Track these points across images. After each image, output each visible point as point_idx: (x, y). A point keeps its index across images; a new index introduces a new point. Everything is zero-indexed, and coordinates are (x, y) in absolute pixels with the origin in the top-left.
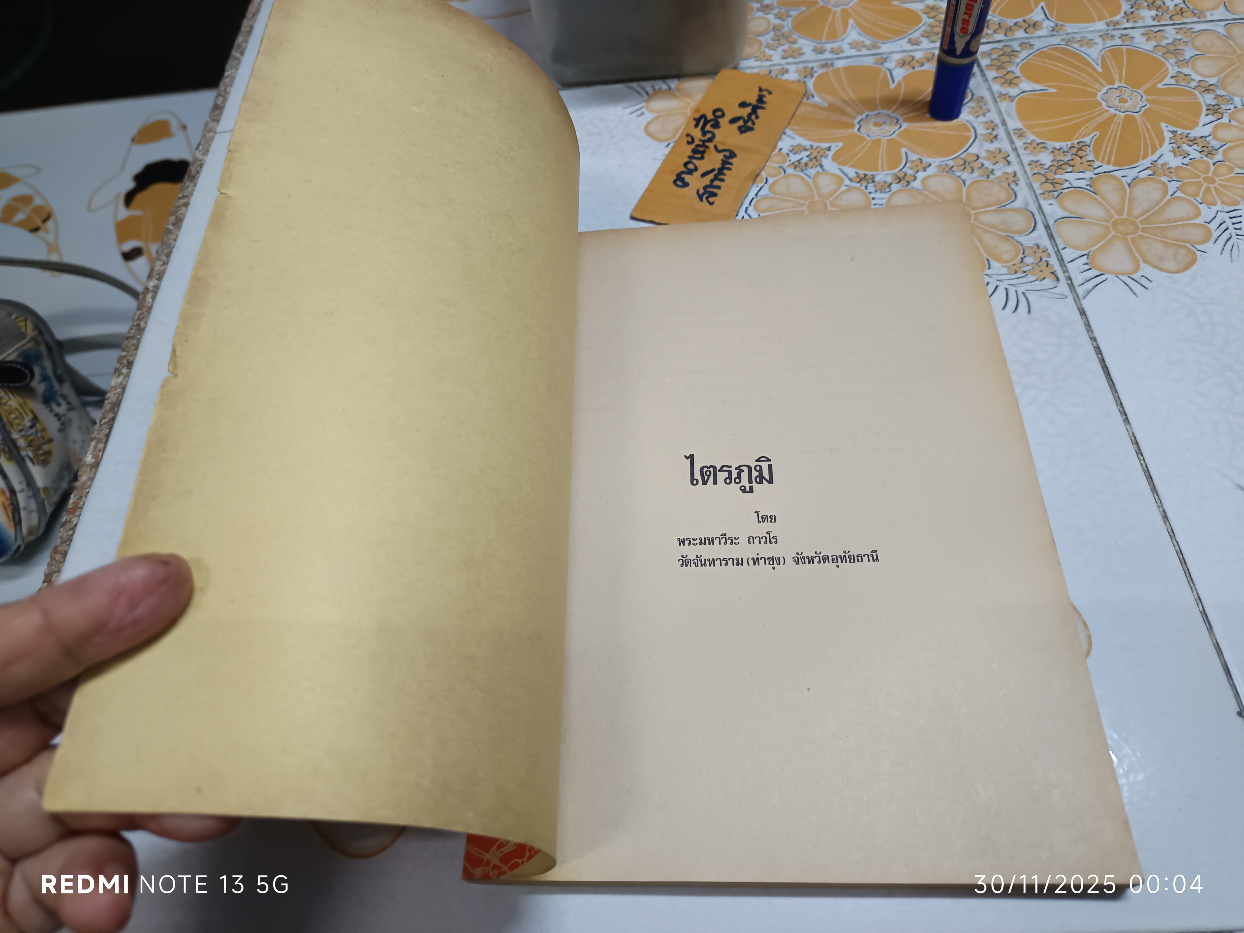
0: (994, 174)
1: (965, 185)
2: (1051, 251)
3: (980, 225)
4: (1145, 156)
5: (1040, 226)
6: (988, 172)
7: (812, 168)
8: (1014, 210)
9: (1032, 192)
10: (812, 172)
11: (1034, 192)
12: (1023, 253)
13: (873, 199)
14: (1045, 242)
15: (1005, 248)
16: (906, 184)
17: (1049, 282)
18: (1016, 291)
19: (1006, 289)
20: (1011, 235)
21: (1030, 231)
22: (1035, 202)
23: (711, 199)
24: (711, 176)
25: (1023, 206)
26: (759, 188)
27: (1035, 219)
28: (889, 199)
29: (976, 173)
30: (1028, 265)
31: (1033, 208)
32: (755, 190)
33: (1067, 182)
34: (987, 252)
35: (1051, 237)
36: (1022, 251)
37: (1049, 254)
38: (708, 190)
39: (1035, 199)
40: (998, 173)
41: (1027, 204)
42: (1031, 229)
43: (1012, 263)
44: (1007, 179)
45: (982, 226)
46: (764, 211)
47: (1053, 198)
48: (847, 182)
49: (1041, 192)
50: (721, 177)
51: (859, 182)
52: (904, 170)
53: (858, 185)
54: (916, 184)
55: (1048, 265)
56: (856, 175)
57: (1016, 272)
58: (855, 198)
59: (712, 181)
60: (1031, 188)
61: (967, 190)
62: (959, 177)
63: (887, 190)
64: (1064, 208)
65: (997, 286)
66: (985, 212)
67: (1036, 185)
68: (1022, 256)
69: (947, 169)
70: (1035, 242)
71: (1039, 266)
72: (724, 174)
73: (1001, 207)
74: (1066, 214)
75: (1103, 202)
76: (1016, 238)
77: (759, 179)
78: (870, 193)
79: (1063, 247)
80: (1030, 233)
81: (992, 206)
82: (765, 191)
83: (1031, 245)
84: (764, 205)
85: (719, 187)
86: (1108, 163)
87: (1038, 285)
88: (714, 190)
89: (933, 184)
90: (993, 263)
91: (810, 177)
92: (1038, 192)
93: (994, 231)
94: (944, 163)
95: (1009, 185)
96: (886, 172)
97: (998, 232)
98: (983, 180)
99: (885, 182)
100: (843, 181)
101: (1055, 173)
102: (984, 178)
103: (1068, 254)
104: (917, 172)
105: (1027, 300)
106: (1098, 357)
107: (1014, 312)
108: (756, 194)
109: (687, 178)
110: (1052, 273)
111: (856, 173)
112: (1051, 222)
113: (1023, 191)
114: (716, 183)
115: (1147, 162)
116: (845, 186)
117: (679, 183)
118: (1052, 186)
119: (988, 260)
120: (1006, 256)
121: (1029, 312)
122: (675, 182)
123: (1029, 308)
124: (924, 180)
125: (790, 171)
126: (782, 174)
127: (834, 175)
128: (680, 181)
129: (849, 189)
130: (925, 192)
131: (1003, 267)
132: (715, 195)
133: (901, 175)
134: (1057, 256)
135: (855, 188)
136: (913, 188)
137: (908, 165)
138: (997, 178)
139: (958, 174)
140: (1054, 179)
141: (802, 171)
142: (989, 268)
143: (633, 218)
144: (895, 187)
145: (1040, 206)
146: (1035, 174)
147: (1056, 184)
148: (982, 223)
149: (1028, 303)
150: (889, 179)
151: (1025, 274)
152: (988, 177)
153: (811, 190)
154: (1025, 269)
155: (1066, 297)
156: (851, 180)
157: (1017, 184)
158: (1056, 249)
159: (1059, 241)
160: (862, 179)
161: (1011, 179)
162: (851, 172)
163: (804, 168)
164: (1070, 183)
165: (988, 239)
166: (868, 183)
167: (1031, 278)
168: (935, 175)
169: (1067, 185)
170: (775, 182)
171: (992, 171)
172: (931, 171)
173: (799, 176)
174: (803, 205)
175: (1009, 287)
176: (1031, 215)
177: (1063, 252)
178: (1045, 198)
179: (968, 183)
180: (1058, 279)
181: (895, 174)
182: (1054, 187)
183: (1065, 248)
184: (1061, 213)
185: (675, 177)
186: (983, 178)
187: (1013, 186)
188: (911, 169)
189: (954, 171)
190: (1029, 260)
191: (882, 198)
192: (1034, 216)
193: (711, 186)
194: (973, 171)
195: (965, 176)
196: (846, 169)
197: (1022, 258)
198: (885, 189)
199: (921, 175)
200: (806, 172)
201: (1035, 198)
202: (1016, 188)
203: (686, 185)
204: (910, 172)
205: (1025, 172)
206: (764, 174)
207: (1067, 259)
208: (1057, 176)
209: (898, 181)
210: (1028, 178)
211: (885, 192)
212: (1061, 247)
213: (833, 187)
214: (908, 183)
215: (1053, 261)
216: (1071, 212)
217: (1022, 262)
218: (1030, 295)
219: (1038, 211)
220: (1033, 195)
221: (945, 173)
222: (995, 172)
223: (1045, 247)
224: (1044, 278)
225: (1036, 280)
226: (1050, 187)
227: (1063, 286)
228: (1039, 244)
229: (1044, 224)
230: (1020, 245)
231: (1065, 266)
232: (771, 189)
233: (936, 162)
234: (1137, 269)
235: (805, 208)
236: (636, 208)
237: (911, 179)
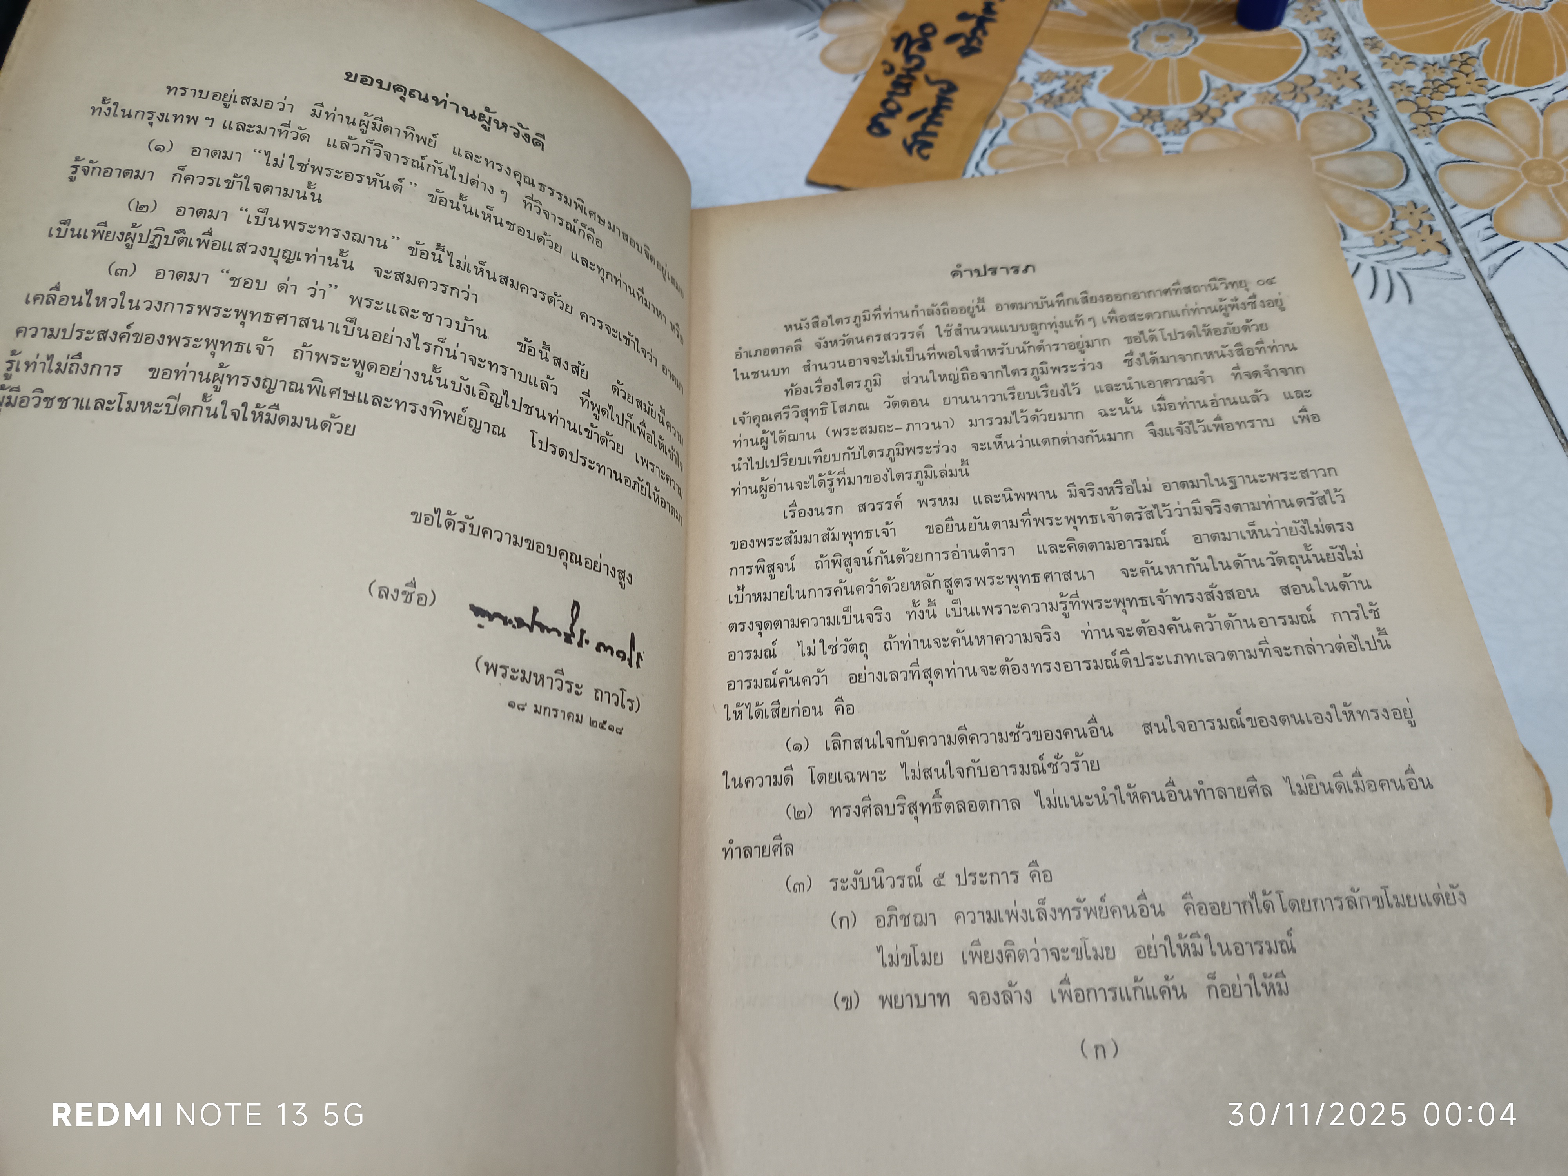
0: (1340, 103)
1: (1298, 120)
2: (1435, 210)
3: (1325, 177)
4: (1561, 72)
5: (1415, 174)
6: (1330, 100)
7: (1070, 103)
8: (1375, 153)
9: (1399, 127)
10: (1071, 108)
11: (1402, 126)
12: (1394, 215)
13: (1164, 144)
14: (1425, 198)
15: (1365, 209)
16: (1211, 121)
17: (1435, 257)
18: (1388, 271)
19: (1372, 267)
20: (1374, 190)
21: (1401, 183)
22: (1404, 141)
23: (925, 152)
24: (923, 119)
25: (1387, 147)
26: (992, 135)
27: (1407, 166)
28: (1188, 144)
29: (1313, 104)
30: (1403, 233)
31: (1402, 148)
32: (987, 137)
33: (1451, 111)
34: (1339, 215)
35: (1433, 190)
36: (1391, 213)
37: (1433, 215)
38: (920, 138)
39: (1405, 137)
40: (1346, 101)
41: (1392, 144)
42: (1403, 180)
43: (1378, 230)
44: (1360, 109)
45: (1330, 178)
46: (1004, 166)
47: (1431, 134)
48: (1123, 121)
49: (1412, 126)
50: (938, 119)
51: (1141, 121)
52: (1207, 101)
53: (1140, 125)
54: (1227, 121)
55: (1431, 232)
56: (1134, 111)
57: (1385, 243)
58: (1137, 143)
59: (924, 126)
60: (1396, 120)
61: (1303, 127)
62: (1288, 109)
63: (1184, 131)
64: (1448, 148)
65: (1359, 265)
66: (1331, 158)
67: (1404, 118)
68: (1393, 220)
69: (1270, 98)
70: (1409, 199)
71: (1419, 233)
72: (942, 116)
73: (1355, 150)
74: (1453, 157)
75: (1507, 138)
76: (1381, 194)
77: (993, 121)
78: (1159, 136)
79: (1452, 204)
80: (1401, 186)
81: (1342, 149)
82: (1003, 138)
83: (1404, 204)
84: (1004, 157)
85: (935, 135)
86: (1508, 81)
87: (1420, 261)
88: (929, 139)
89: (1252, 119)
90: (1350, 231)
91: (1067, 116)
92: (1407, 127)
93: (1347, 184)
94: (1265, 90)
95: (1364, 117)
96: (1179, 106)
97: (1354, 186)
98: (1325, 113)
99: (1180, 120)
100: (1115, 120)
101: (1432, 99)
102: (1327, 109)
103: (1460, 215)
104: (1226, 103)
105: (1405, 282)
106: (1520, 363)
107: (1389, 300)
108: (991, 143)
109: (887, 122)
110: (1440, 243)
111: (1136, 108)
112: (1431, 169)
113: (1384, 124)
114: (931, 128)
115: (1564, 79)
116: (1122, 127)
117: (876, 130)
118: (1428, 118)
119: (1342, 227)
120: (1368, 221)
121: (1410, 301)
122: (869, 129)
123: (1410, 294)
124: (1237, 115)
125: (1039, 108)
126: (1027, 114)
127: (1103, 112)
128: (877, 127)
129: (1128, 131)
130: (1241, 133)
131: (1365, 236)
132: (929, 145)
133: (1202, 109)
134: (1445, 218)
135: (1136, 129)
136: (1222, 127)
137: (1212, 94)
138: (1345, 108)
139: (1287, 104)
140: (1430, 106)
141: (1055, 107)
142: (1345, 238)
143: (810, 182)
144: (1195, 126)
145: (1412, 148)
146: (1401, 100)
147: (1432, 115)
148: (1328, 174)
149: (1408, 288)
150: (1185, 115)
151: (1398, 246)
152: (1332, 107)
153: (1071, 134)
154: (1400, 238)
155: (1464, 277)
156: (1129, 118)
157: (1375, 116)
158: (1442, 208)
159: (1445, 196)
160: (1145, 116)
161: (1366, 109)
162: (1128, 107)
163: (1058, 103)
164: (1454, 112)
165: (1340, 196)
166: (1155, 122)
167: (1407, 251)
168: (1252, 108)
169: (1449, 115)
170: (1018, 125)
171: (1337, 99)
172: (1246, 101)
173: (1051, 115)
174: (1062, 156)
175: (1377, 265)
176: (1401, 160)
177: (1453, 212)
178: (1418, 135)
179: (1302, 117)
180: (1449, 252)
181: (1193, 108)
182: (1431, 118)
183: (1455, 206)
184: (1445, 156)
185: (867, 122)
186: (1323, 110)
187: (1370, 119)
188: (1217, 99)
189: (1280, 101)
190: (1403, 225)
191: (1177, 143)
192: (1404, 161)
193: (923, 131)
194: (1308, 100)
195: (1296, 107)
196: (1122, 103)
197: (1393, 223)
198: (1180, 129)
199: (1232, 108)
200: (1063, 109)
201: (1403, 134)
202: (1374, 122)
203: (885, 132)
204: (1215, 104)
205: (1386, 98)
206: (999, 114)
207: (1459, 221)
208: (1434, 103)
209: (1198, 117)
210: (1391, 107)
211: (1180, 134)
212: (1448, 205)
213: (1102, 129)
214: (1214, 120)
215: (1439, 224)
216: (1458, 153)
217: (1392, 228)
218: (1408, 276)
219: (1411, 153)
220: (1401, 130)
221: (1267, 104)
222: (1342, 100)
223: (1426, 205)
224: (1428, 251)
225: (1416, 254)
226: (1426, 119)
227: (1457, 262)
228: (1416, 201)
229: (1420, 172)
230: (1387, 204)
231: (1459, 233)
232: (1012, 133)
233: (1252, 88)
235: (1064, 161)
236: (815, 168)
237: (1218, 113)
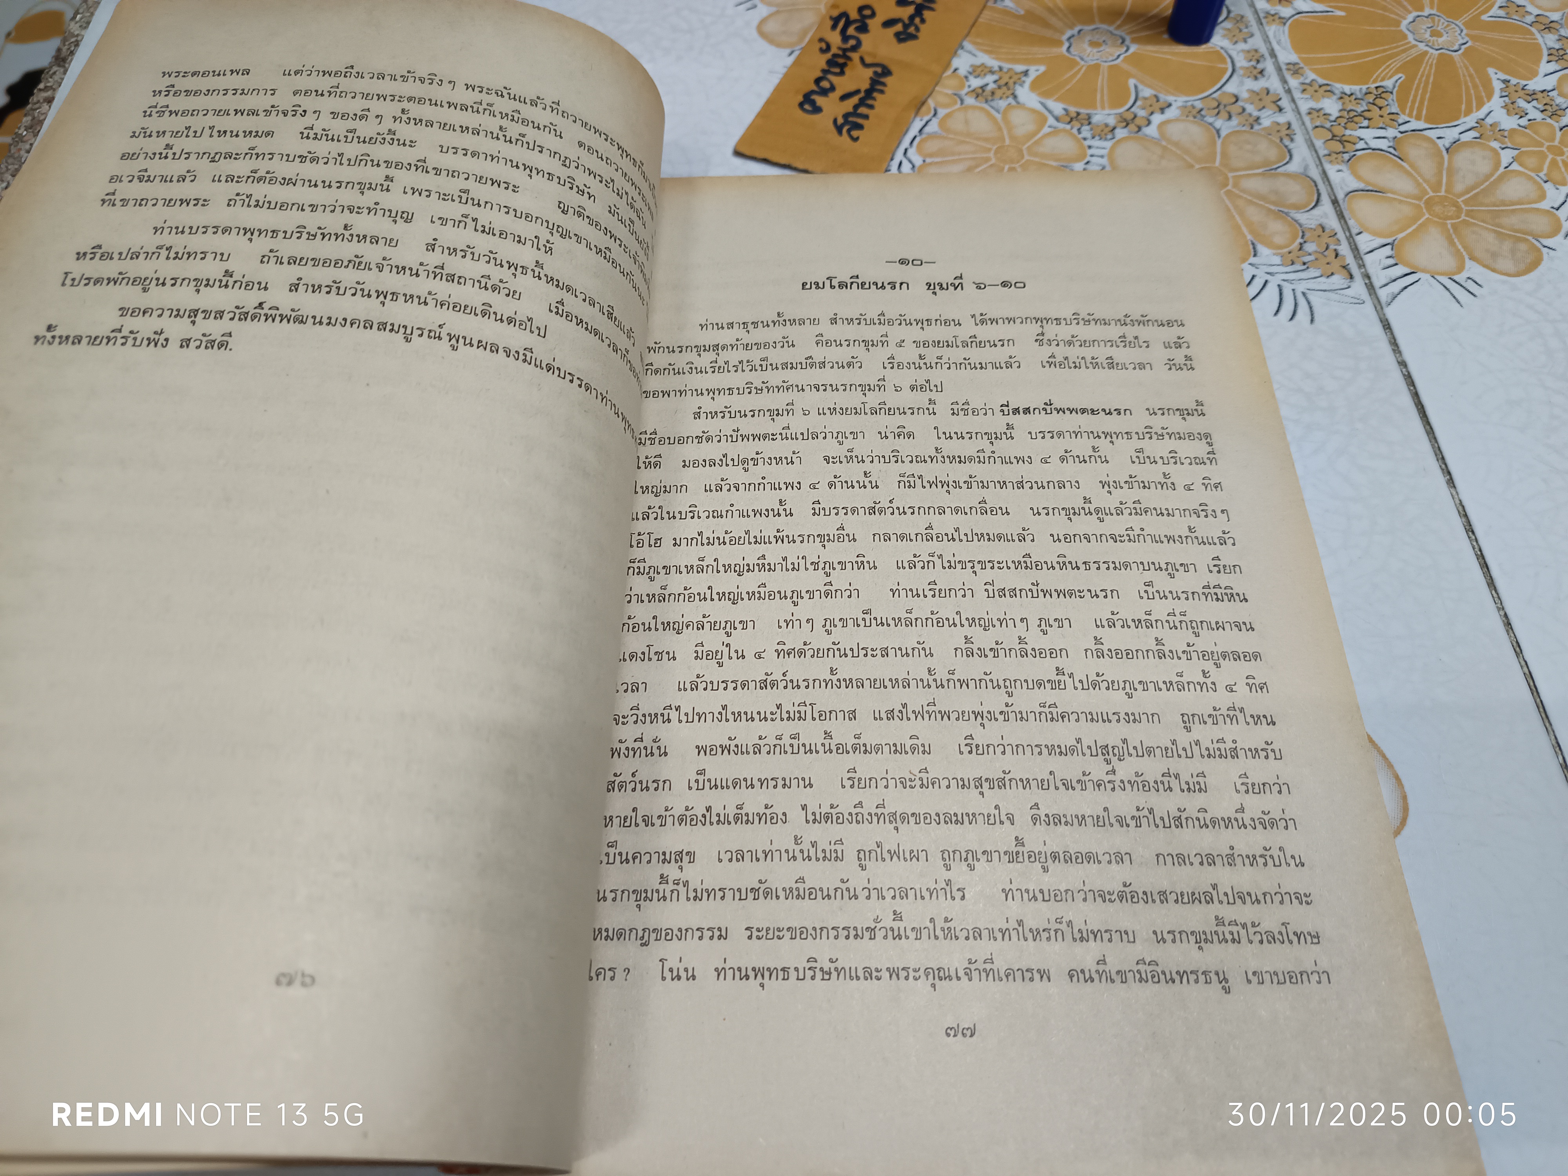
0: (1260, 124)
1: (1219, 137)
2: (1341, 235)
3: (1241, 194)
4: (1468, 112)
5: (1325, 199)
6: (1251, 120)
7: (1001, 98)
8: (1288, 175)
9: (1314, 153)
10: (1002, 104)
11: (1316, 152)
12: (1303, 237)
13: (1090, 147)
14: (1333, 223)
15: (1277, 229)
16: (1137, 129)
17: (1338, 280)
18: (1293, 290)
19: (1279, 286)
20: (1286, 210)
21: (1311, 206)
22: (1317, 166)
23: (855, 133)
24: (855, 100)
25: (1301, 170)
26: (923, 122)
27: (1318, 190)
28: (1112, 148)
29: (1235, 121)
30: (1310, 254)
31: (1315, 173)
32: (917, 124)
33: (1362, 142)
34: (1252, 232)
35: (1341, 216)
36: (1301, 234)
37: (1339, 240)
38: (851, 119)
39: (1318, 163)
40: (1266, 123)
41: (1306, 168)
42: (1313, 204)
43: (1287, 250)
44: (1278, 131)
45: (1245, 196)
46: (931, 155)
47: (1343, 161)
48: (1051, 121)
49: (1326, 152)
50: (870, 102)
51: (1069, 123)
52: (1133, 109)
53: (1068, 127)
54: (1151, 131)
55: (1337, 256)
56: (1063, 112)
57: (1293, 263)
58: (1063, 145)
59: (856, 107)
60: (1312, 146)
61: (1223, 143)
62: (1211, 124)
63: (1109, 136)
64: (1358, 177)
65: (1266, 282)
66: (1248, 175)
67: (1319, 143)
68: (1302, 241)
69: (1194, 112)
70: (1318, 223)
71: (1325, 256)
72: (874, 99)
73: (1271, 171)
74: (1361, 186)
75: (1413, 172)
76: (1291, 215)
77: (924, 109)
78: (1085, 139)
79: (1357, 231)
80: (1312, 209)
81: (1258, 168)
82: (933, 127)
83: (1313, 226)
84: (932, 146)
85: (866, 117)
86: (1418, 118)
87: (1324, 283)
88: (860, 121)
89: (1176, 131)
90: (1261, 248)
91: (998, 111)
92: (1322, 152)
93: (1261, 203)
94: (1190, 104)
95: (1281, 140)
96: (1107, 111)
97: (1267, 205)
98: (1245, 131)
99: (1106, 125)
100: (1045, 120)
101: (1346, 128)
102: (1247, 128)
103: (1365, 242)
104: (1152, 113)
105: (1309, 303)
106: (1409, 389)
107: (1291, 319)
108: (921, 131)
109: (820, 100)
110: (1344, 267)
111: (1065, 110)
112: (1340, 196)
113: (1300, 148)
114: (863, 110)
115: (1470, 121)
116: (1050, 127)
117: (807, 107)
118: (1341, 146)
119: (1253, 244)
120: (1278, 240)
121: (1312, 321)
122: (801, 105)
123: (1312, 315)
124: (1162, 125)
125: (970, 101)
126: (958, 105)
127: (1033, 111)
128: (809, 104)
129: (1055, 132)
130: (1164, 143)
131: (1274, 254)
132: (860, 127)
133: (1129, 116)
134: (1350, 243)
135: (1064, 130)
136: (1146, 136)
137: (1139, 103)
138: (1265, 129)
139: (1211, 120)
140: (1344, 135)
141: (987, 101)
142: (1255, 255)
143: (738, 153)
144: (1120, 133)
145: (1324, 173)
146: (1317, 127)
147: (1345, 143)
148: (1244, 191)
149: (1311, 308)
150: (1112, 121)
151: (1305, 267)
152: (1252, 128)
153: (1000, 129)
154: (1307, 259)
155: (1364, 302)
156: (1057, 119)
157: (1292, 140)
158: (1348, 234)
159: (1351, 223)
160: (1073, 119)
161: (1284, 132)
162: (1058, 108)
163: (990, 98)
164: (1366, 143)
165: (1254, 214)
166: (1082, 125)
167: (1313, 272)
168: (1177, 120)
169: (1361, 145)
170: (948, 116)
171: (1258, 119)
172: (1171, 113)
173: (982, 109)
174: (989, 150)
175: (1284, 284)
176: (1313, 184)
177: (1358, 239)
178: (1331, 162)
179: (1223, 133)
180: (1351, 277)
181: (1120, 115)
182: (1344, 147)
183: (1360, 233)
184: (1355, 184)
185: (800, 98)
186: (1244, 129)
187: (1287, 142)
188: (1143, 109)
189: (1204, 116)
190: (1310, 247)
191: (1102, 146)
192: (1316, 186)
193: (855, 113)
194: (1230, 117)
195: (1219, 123)
196: (1051, 104)
197: (1301, 244)
198: (1106, 134)
199: (1157, 118)
200: (994, 104)
201: (1317, 159)
202: (1292, 146)
203: (817, 110)
204: (1142, 113)
205: (1303, 124)
206: (931, 103)
207: (1363, 247)
208: (1348, 132)
209: (1125, 124)
210: (1308, 133)
211: (1106, 139)
212: (1354, 231)
213: (1031, 127)
214: (1140, 128)
215: (1344, 249)
216: (1367, 183)
217: (1300, 249)
218: (1312, 297)
219: (1323, 179)
220: (1315, 155)
221: (1191, 118)
222: (1261, 121)
223: (1333, 230)
224: (1332, 274)
225: (1321, 276)
226: (1339, 147)
227: (1358, 288)
228: (1324, 225)
229: (1330, 197)
230: (1297, 226)
231: (1362, 259)
232: (942, 124)
233: (1178, 101)
234: (1461, 268)
235: (991, 154)
236: (743, 140)
237: (1143, 122)
